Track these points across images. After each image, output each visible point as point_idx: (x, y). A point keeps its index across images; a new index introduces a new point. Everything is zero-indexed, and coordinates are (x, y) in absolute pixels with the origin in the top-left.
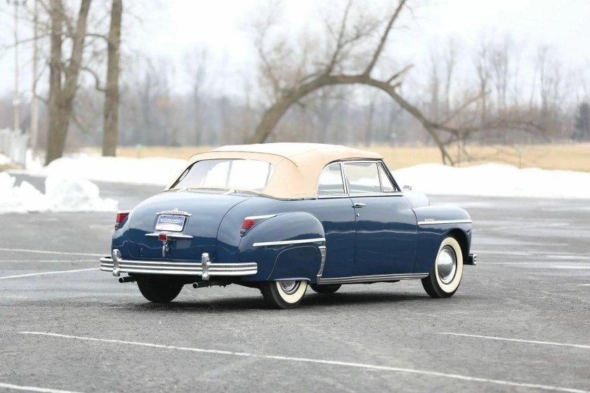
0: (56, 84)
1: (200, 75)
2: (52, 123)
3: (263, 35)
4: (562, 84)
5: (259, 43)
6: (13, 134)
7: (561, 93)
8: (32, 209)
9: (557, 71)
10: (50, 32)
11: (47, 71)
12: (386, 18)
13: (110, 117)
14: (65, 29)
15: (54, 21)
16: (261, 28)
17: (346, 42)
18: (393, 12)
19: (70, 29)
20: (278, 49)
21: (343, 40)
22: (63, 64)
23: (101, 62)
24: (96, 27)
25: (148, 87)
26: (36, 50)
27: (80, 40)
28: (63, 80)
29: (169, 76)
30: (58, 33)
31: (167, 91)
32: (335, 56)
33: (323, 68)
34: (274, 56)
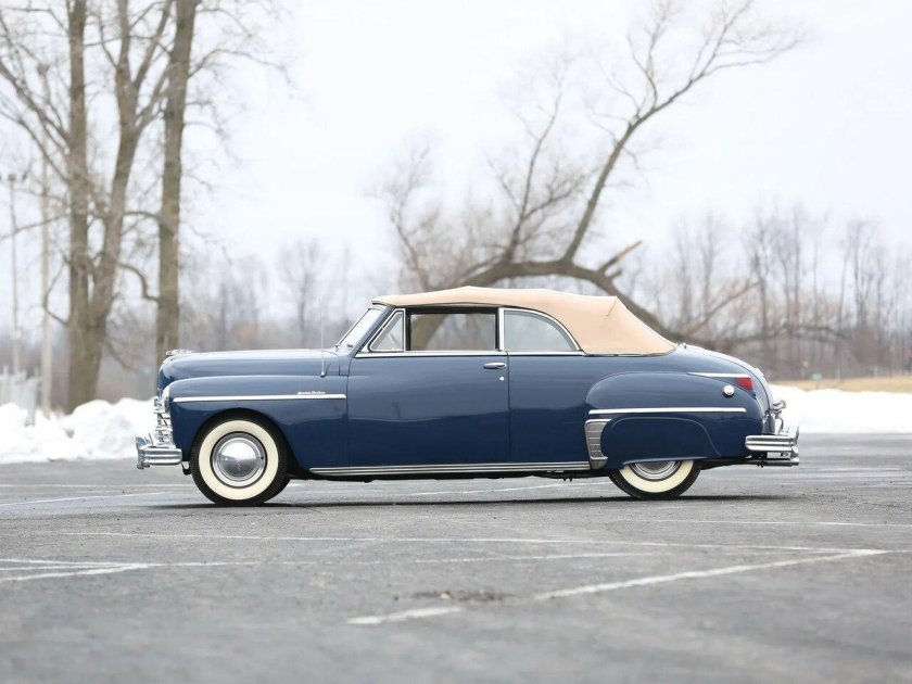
0: (80, 292)
1: (307, 285)
2: (74, 356)
3: (402, 204)
4: (888, 282)
5: (396, 217)
6: (13, 379)
7: (887, 297)
8: (55, 457)
9: (879, 262)
10: (68, 211)
11: (66, 271)
12: (594, 171)
13: (166, 340)
14: (92, 206)
15: (75, 193)
16: (400, 193)
17: (533, 211)
18: (605, 161)
19: (100, 205)
20: (427, 224)
21: (529, 208)
22: (90, 261)
23: (149, 256)
24: (140, 201)
25: (224, 308)
26: (47, 241)
27: (115, 221)
28: (91, 285)
29: (257, 288)
30: (81, 212)
31: (255, 313)
32: (516, 231)
33: (500, 252)
34: (420, 235)
